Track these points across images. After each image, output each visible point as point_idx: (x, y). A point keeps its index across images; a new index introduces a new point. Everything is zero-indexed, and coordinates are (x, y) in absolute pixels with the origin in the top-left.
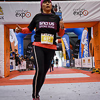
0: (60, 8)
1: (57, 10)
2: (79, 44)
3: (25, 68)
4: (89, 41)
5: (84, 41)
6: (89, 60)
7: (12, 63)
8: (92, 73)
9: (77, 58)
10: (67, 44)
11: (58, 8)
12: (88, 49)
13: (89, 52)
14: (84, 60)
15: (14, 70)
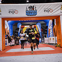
0: (36, 8)
1: (34, 9)
2: (47, 29)
3: (14, 44)
4: (53, 27)
5: (50, 27)
6: (53, 39)
7: (6, 41)
8: (56, 47)
9: (46, 37)
10: (39, 29)
11: (35, 8)
12: (53, 32)
13: (53, 33)
14: (50, 39)
15: (7, 45)
